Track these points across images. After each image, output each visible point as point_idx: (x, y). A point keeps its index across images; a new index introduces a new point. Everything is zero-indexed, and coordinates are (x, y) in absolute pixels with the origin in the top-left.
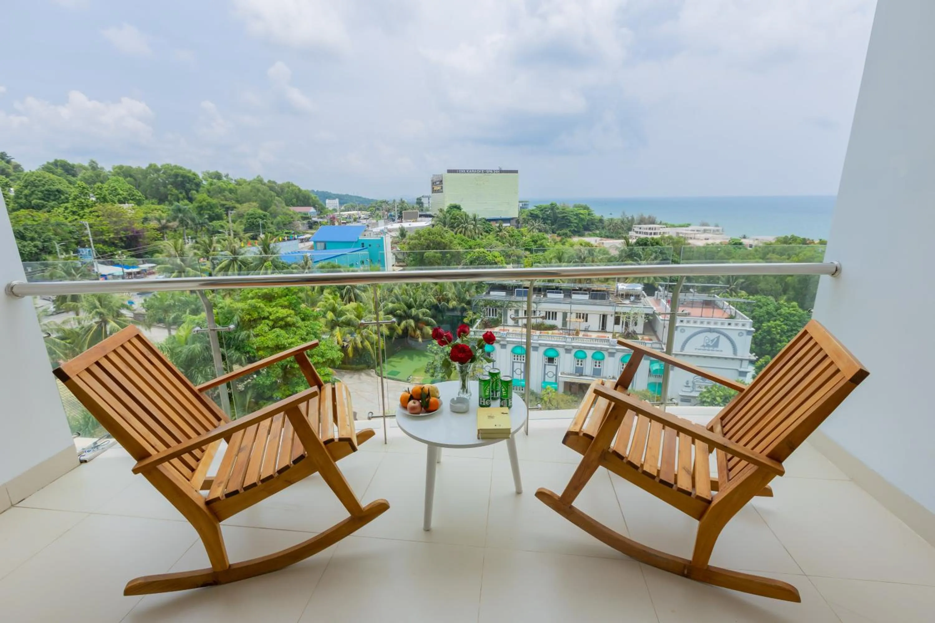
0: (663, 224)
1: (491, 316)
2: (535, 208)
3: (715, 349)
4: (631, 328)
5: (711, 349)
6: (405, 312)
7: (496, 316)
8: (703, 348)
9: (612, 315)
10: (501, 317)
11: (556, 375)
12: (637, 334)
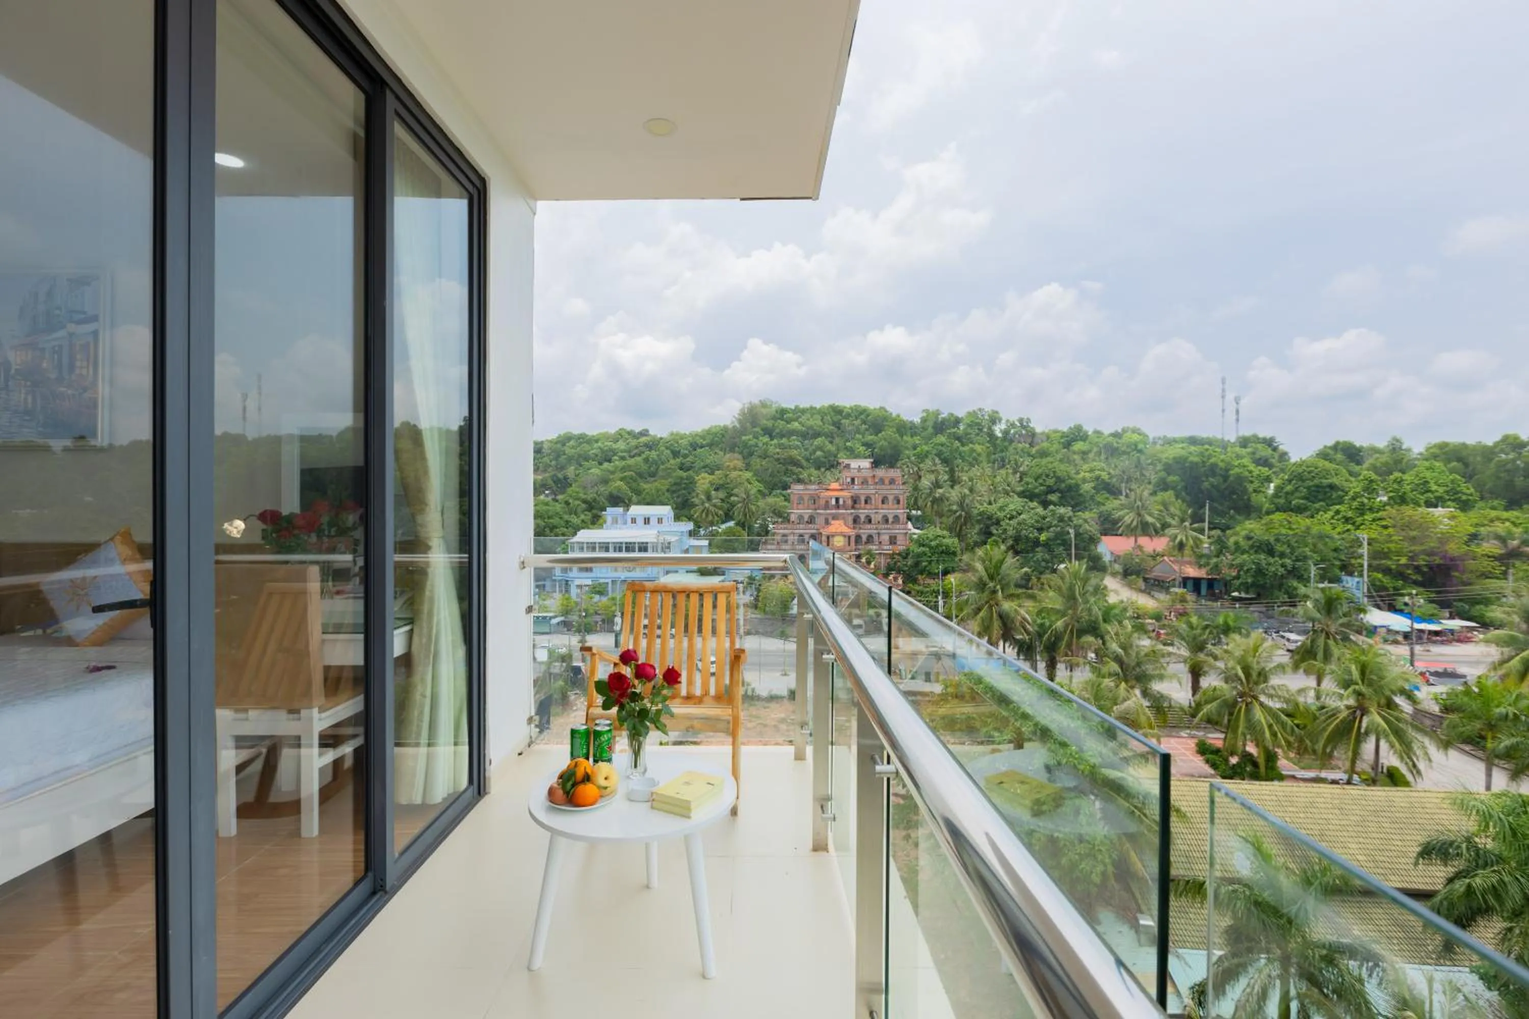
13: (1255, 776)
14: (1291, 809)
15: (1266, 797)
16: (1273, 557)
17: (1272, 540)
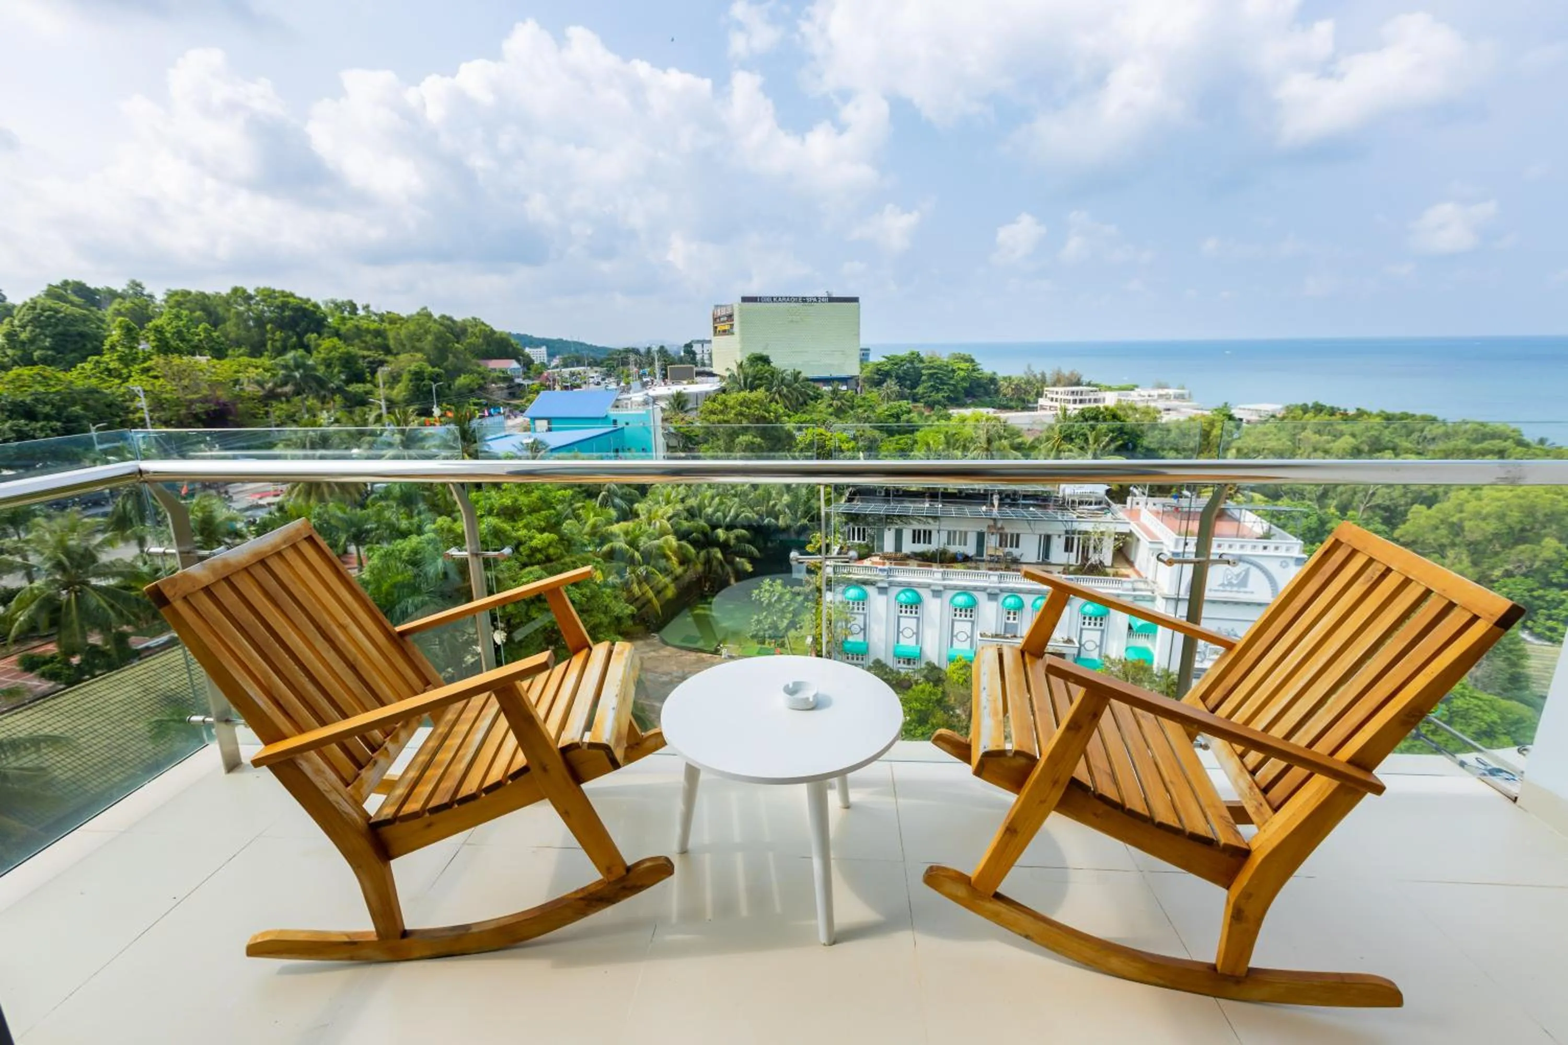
0: (1094, 386)
1: (856, 541)
2: (884, 360)
3: (1242, 589)
4: (1094, 558)
5: (1235, 589)
6: (705, 534)
7: (864, 539)
8: (1221, 588)
9: (1059, 536)
10: (873, 542)
11: (971, 637)
12: (1106, 567)
13: (112, 666)
14: (172, 676)
15: (142, 677)
16: (37, 421)
17: (28, 400)
